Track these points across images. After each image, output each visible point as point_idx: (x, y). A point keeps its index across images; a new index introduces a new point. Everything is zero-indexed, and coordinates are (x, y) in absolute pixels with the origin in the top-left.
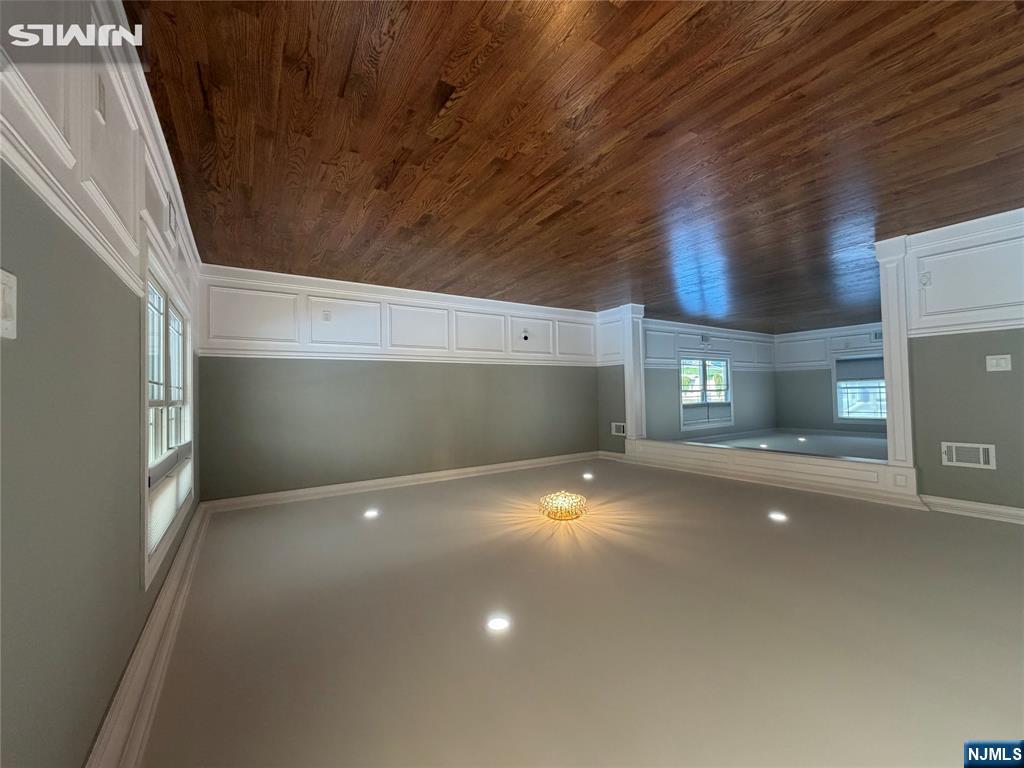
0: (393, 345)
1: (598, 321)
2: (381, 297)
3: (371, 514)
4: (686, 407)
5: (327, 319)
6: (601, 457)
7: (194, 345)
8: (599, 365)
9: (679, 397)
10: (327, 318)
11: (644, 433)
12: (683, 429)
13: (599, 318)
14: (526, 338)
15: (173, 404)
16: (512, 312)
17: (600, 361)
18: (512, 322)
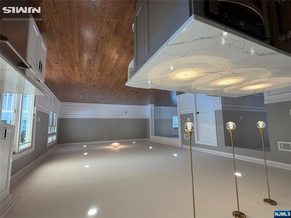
0: (95, 115)
1: (146, 108)
2: (93, 106)
3: (85, 146)
4: (174, 128)
6: (146, 140)
7: (58, 116)
8: (146, 118)
9: (172, 126)
10: (82, 110)
11: (154, 134)
12: (173, 134)
14: (126, 113)
15: (54, 126)
16: (123, 107)
18: (123, 109)
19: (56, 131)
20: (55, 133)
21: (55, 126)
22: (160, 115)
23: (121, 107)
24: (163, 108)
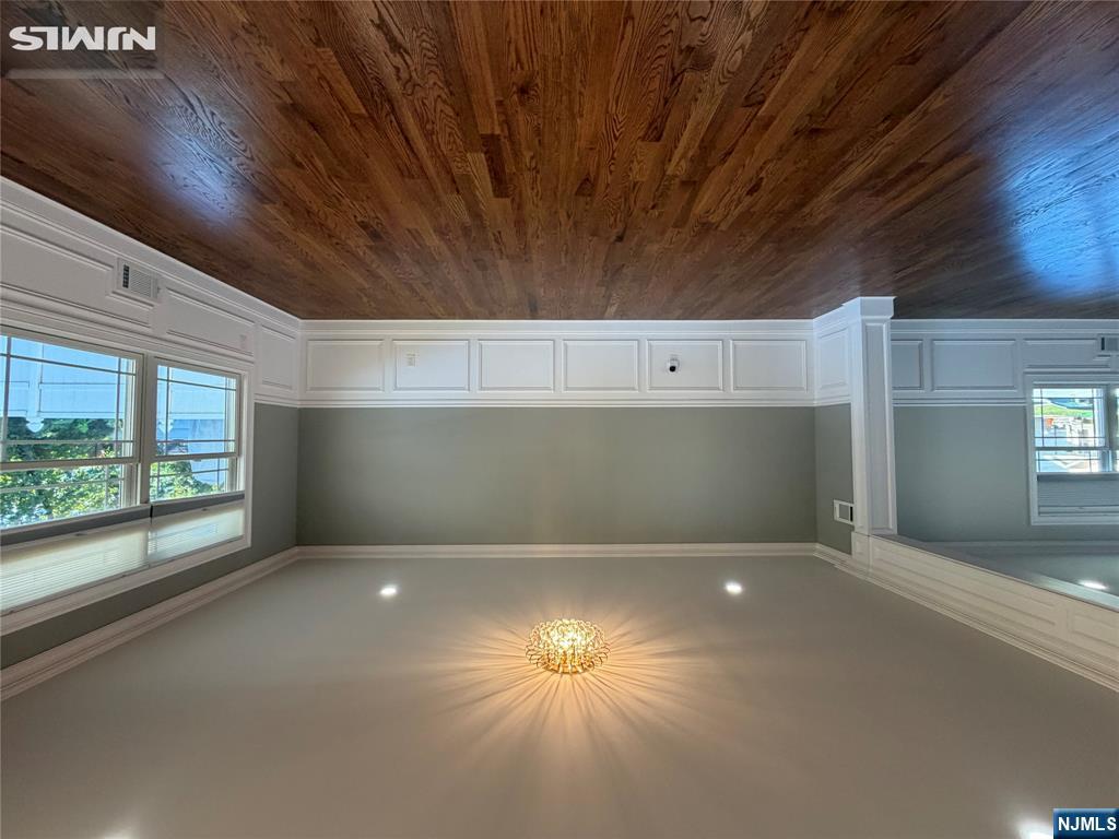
0: (481, 389)
1: (815, 333)
2: (469, 333)
4: (1042, 478)
5: (410, 364)
6: (816, 555)
8: (816, 404)
10: (411, 362)
12: (1038, 520)
13: (817, 329)
14: (673, 369)
16: (652, 334)
17: (818, 397)
18: (650, 346)
19: (241, 486)
20: (241, 496)
21: (239, 455)
22: (927, 383)
23: (637, 333)
24: (952, 332)
